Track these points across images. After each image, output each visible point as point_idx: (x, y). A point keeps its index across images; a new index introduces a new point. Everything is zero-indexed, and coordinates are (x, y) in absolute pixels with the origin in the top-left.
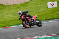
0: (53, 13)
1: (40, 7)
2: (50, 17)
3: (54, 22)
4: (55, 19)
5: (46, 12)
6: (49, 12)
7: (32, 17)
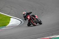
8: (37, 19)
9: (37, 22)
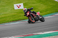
0: (19, 14)
1: (7, 9)
2: (16, 19)
3: (20, 23)
4: (22, 20)
5: (13, 14)
6: (16, 13)
7: (36, 14)
8: (38, 16)
9: (37, 19)
